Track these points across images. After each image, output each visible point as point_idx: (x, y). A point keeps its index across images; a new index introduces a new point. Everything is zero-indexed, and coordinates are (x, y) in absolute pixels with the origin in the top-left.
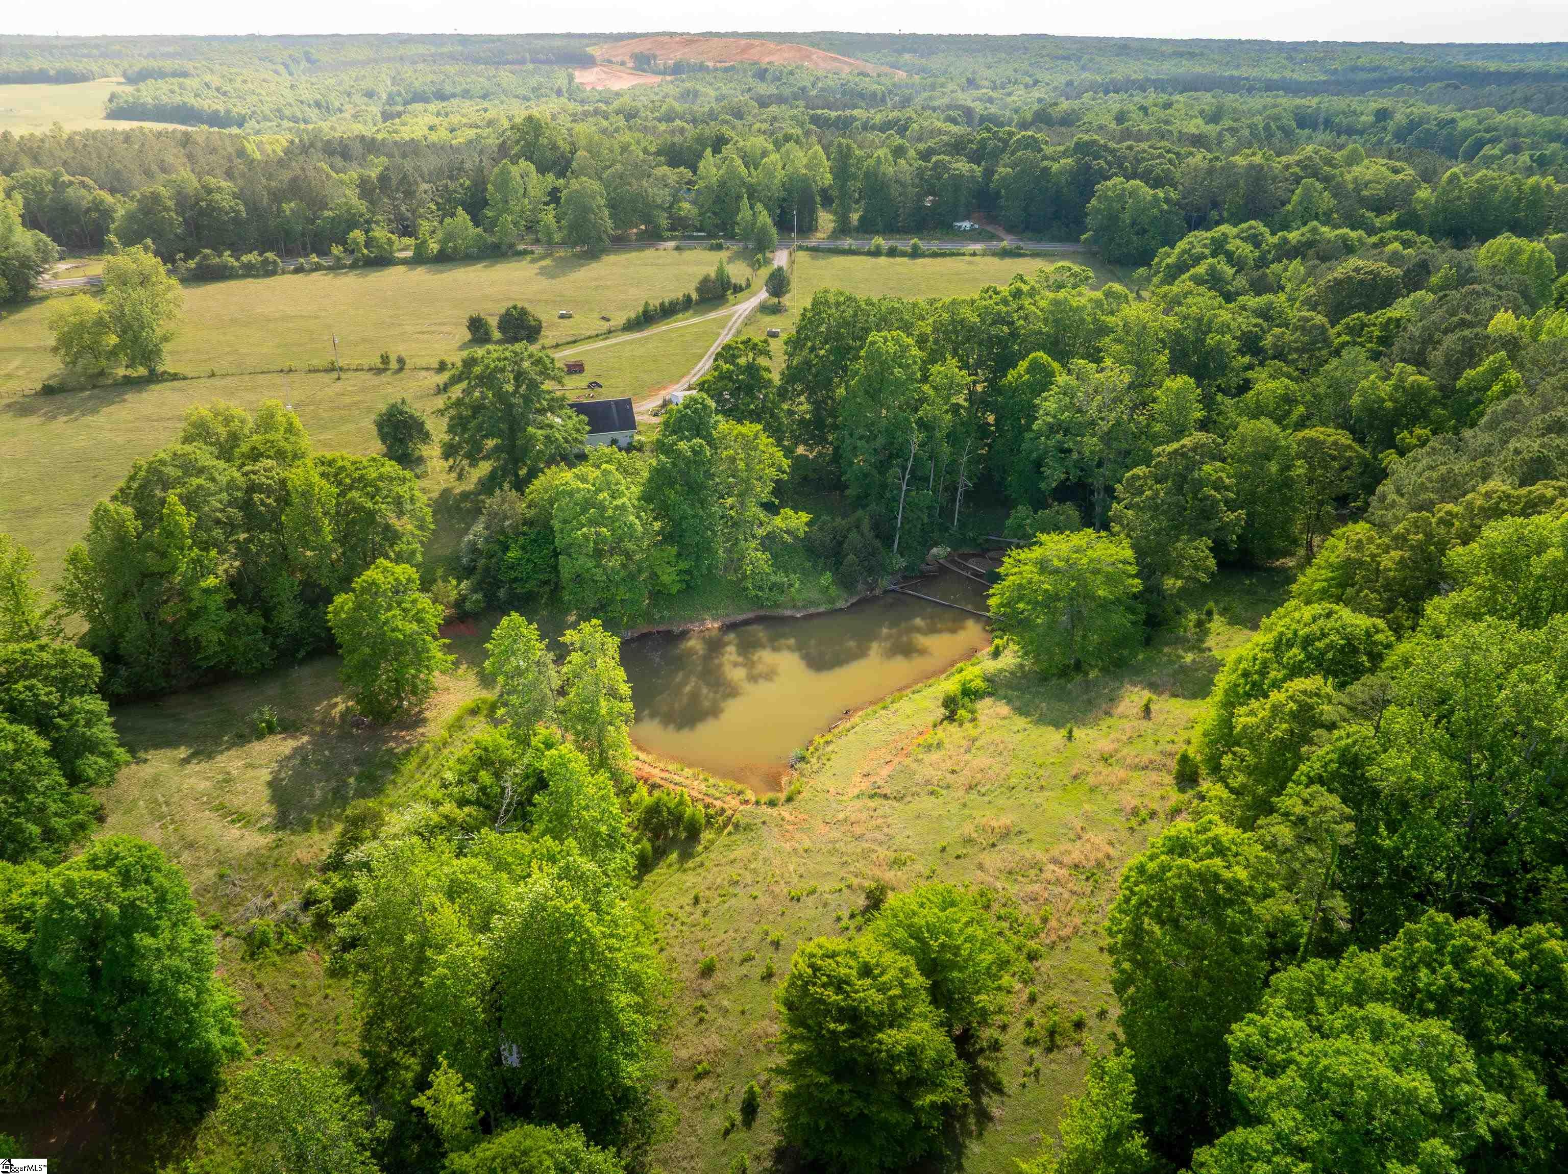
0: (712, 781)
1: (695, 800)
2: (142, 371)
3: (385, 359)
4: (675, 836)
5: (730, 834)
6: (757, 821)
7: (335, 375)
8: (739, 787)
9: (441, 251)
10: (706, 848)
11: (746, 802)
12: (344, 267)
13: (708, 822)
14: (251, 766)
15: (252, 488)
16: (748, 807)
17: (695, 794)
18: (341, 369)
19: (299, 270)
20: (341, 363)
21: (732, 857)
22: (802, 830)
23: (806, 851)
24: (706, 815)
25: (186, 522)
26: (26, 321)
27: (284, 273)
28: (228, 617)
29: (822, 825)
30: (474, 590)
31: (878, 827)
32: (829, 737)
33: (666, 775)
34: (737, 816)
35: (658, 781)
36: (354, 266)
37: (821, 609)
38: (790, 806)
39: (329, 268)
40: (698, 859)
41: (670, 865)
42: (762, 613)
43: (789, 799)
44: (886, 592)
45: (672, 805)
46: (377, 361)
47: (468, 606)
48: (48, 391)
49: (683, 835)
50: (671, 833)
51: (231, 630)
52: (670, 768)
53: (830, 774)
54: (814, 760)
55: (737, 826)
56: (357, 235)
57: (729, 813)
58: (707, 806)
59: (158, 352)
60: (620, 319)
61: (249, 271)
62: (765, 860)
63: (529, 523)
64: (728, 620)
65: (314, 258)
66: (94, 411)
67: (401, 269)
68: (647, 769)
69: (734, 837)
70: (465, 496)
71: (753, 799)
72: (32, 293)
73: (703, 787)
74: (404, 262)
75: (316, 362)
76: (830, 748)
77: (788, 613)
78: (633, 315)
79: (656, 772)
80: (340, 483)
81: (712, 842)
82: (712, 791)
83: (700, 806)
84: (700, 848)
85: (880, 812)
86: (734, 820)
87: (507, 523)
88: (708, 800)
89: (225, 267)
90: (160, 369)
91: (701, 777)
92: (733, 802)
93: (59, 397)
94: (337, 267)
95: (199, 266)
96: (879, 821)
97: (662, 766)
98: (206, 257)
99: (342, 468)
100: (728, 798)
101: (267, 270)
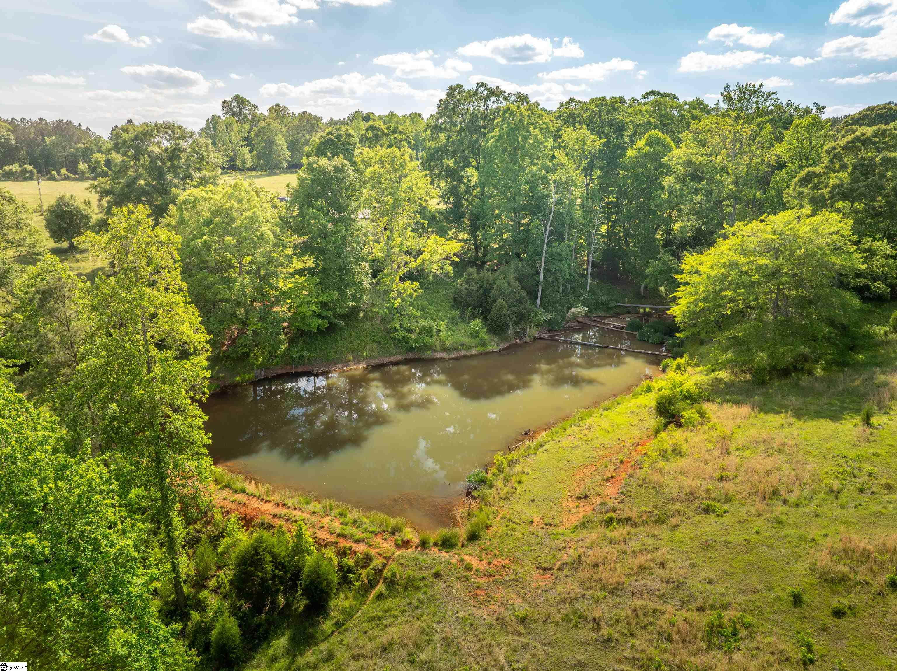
0: (350, 517)
1: (321, 544)
4: (288, 605)
5: (380, 597)
6: (425, 573)
8: (393, 522)
10: (338, 625)
11: (406, 544)
13: (345, 580)
16: (410, 552)
17: (323, 535)
21: (385, 639)
22: (504, 583)
23: (523, 620)
24: (341, 568)
29: (536, 574)
31: (642, 569)
32: (513, 455)
33: (283, 511)
34: (392, 566)
35: (268, 519)
37: (474, 352)
38: (475, 548)
40: (324, 646)
41: (274, 660)
42: (411, 356)
43: (473, 537)
44: (535, 339)
45: (281, 551)
49: (301, 605)
50: (281, 601)
52: (289, 502)
53: (526, 499)
54: (499, 484)
55: (391, 583)
56: (99, 156)
57: (378, 562)
58: (342, 553)
62: (447, 642)
64: (374, 362)
68: (255, 504)
69: (388, 603)
71: (416, 540)
73: (337, 525)
76: (518, 468)
77: (438, 355)
79: (269, 507)
81: (349, 613)
82: (349, 530)
83: (330, 553)
84: (328, 626)
85: (634, 544)
86: (386, 573)
88: (344, 544)
91: (335, 512)
92: (385, 545)
96: (641, 559)
97: (276, 498)
100: (378, 540)
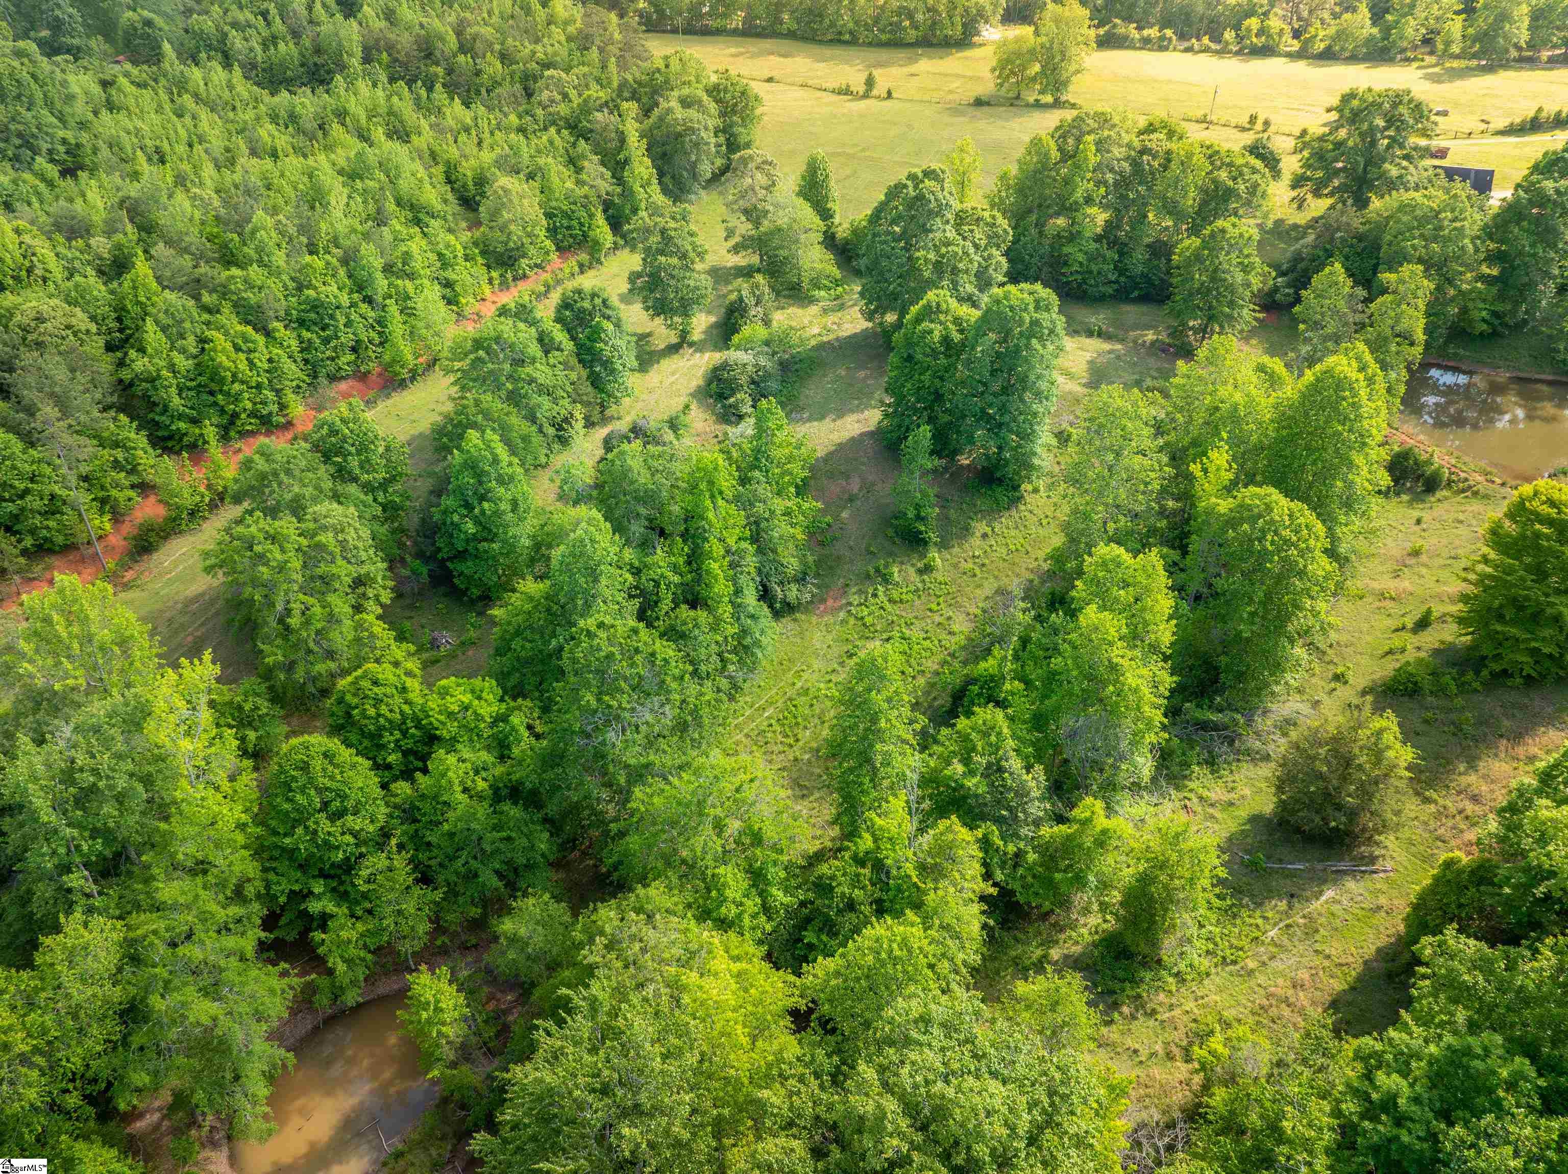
0: (1462, 460)
1: (1442, 465)
2: (1049, 99)
3: (1253, 119)
5: (1466, 497)
7: (1205, 125)
9: (1328, 48)
10: (1439, 500)
12: (1230, 52)
13: (1449, 483)
14: (1081, 349)
15: (1144, 151)
18: (1211, 122)
19: (1187, 50)
20: (1214, 118)
24: (1449, 479)
25: (1093, 159)
26: (966, 58)
27: (1175, 49)
28: (1093, 246)
30: (1288, 286)
34: (1480, 487)
36: (1238, 53)
39: (1217, 52)
40: (1429, 504)
41: (1402, 501)
46: (1244, 120)
47: (1278, 296)
48: (979, 103)
51: (1092, 258)
55: (1476, 494)
56: (1253, 23)
57: (1472, 483)
58: (1452, 473)
59: (1066, 83)
60: (1501, 123)
61: (1146, 43)
63: (1360, 238)
65: (1206, 40)
66: (1007, 120)
67: (1284, 60)
69: (1470, 500)
70: (1295, 227)
72: (976, 39)
73: (1454, 461)
74: (1289, 55)
75: (1191, 114)
78: (1518, 120)
80: (1212, 163)
81: (1446, 498)
82: (1459, 465)
83: (1445, 471)
84: (1433, 498)
86: (1474, 489)
87: (1339, 235)
88: (1454, 470)
89: (1126, 38)
90: (1063, 98)
92: (1479, 478)
93: (986, 109)
94: (1223, 52)
95: (1107, 33)
98: (1115, 26)
99: (1218, 152)
100: (1475, 474)
101: (1162, 46)
